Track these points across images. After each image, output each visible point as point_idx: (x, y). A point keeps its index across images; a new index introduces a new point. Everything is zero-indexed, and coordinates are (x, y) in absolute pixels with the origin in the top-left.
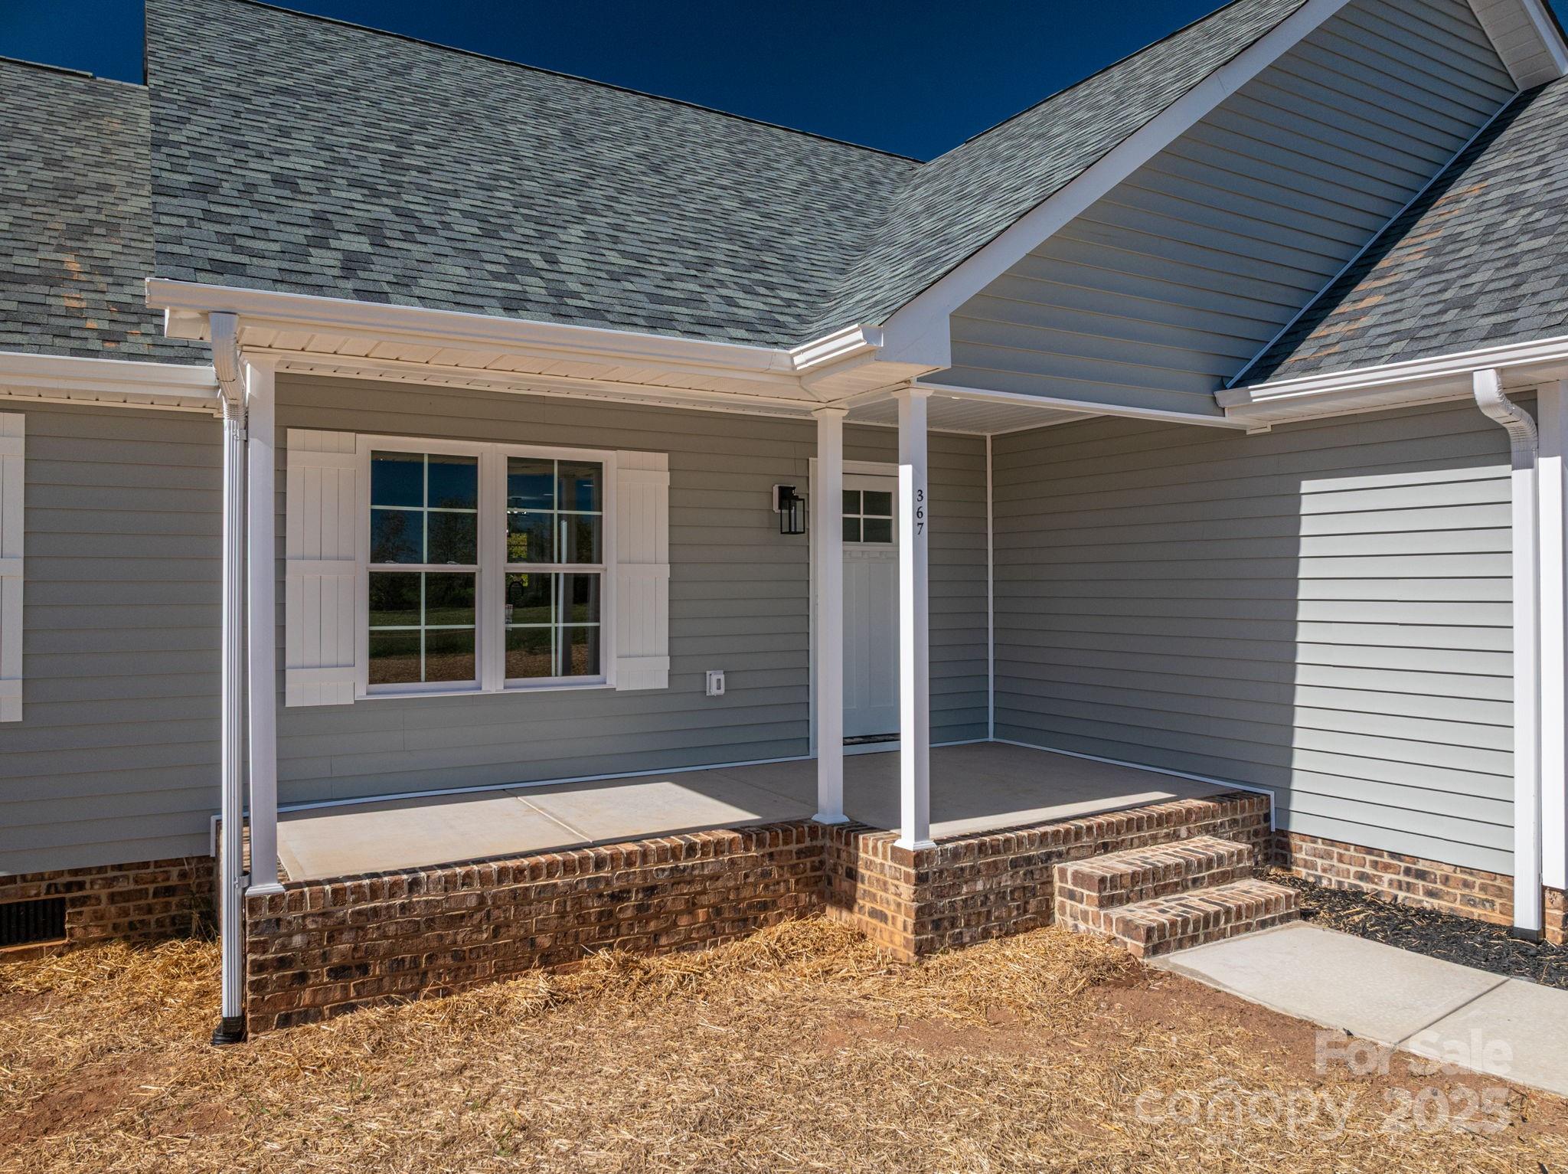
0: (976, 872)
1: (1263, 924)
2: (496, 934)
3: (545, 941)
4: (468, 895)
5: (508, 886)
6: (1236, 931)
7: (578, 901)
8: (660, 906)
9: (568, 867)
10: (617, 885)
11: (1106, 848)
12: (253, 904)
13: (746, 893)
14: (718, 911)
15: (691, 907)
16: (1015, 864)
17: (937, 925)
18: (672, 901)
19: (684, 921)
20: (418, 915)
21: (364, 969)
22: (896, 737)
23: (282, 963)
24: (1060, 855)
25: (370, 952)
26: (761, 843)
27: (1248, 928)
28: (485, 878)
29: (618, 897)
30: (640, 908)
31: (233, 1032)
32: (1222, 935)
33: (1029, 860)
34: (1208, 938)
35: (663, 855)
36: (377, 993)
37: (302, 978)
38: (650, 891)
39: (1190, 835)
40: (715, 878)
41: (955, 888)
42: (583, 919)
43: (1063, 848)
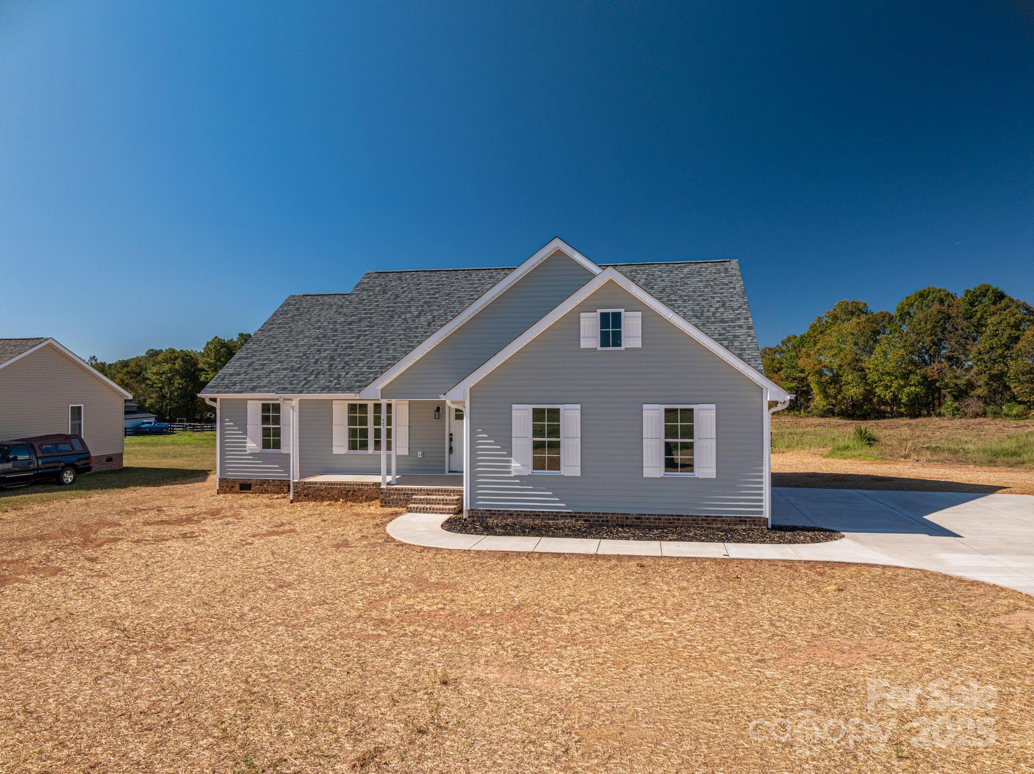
0: (394, 494)
1: (441, 513)
2: (328, 494)
3: (336, 497)
4: (324, 486)
5: (330, 486)
6: (433, 513)
7: (341, 491)
8: (356, 494)
9: (340, 485)
10: (348, 489)
11: (428, 494)
12: (294, 483)
13: (373, 495)
14: (367, 497)
15: (362, 496)
16: (404, 494)
17: (385, 503)
18: (359, 494)
19: (361, 498)
20: (316, 488)
21: (308, 496)
22: (463, 472)
23: (297, 493)
24: (416, 494)
25: (309, 493)
26: (376, 486)
27: (436, 513)
28: (326, 484)
29: (349, 491)
30: (352, 494)
31: (292, 502)
32: (428, 513)
33: (408, 494)
34: (424, 512)
35: (357, 485)
36: (309, 500)
37: (300, 495)
38: (354, 491)
39: (454, 495)
40: (366, 491)
41: (389, 496)
42: (342, 494)
43: (416, 493)
